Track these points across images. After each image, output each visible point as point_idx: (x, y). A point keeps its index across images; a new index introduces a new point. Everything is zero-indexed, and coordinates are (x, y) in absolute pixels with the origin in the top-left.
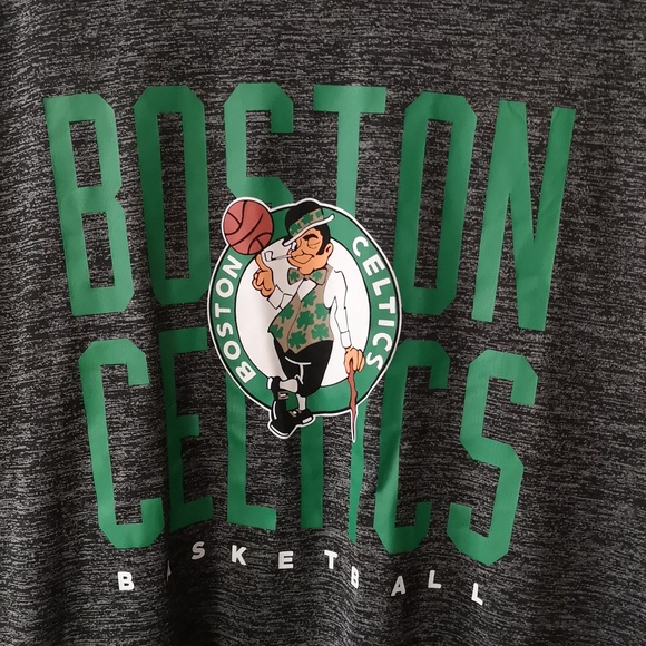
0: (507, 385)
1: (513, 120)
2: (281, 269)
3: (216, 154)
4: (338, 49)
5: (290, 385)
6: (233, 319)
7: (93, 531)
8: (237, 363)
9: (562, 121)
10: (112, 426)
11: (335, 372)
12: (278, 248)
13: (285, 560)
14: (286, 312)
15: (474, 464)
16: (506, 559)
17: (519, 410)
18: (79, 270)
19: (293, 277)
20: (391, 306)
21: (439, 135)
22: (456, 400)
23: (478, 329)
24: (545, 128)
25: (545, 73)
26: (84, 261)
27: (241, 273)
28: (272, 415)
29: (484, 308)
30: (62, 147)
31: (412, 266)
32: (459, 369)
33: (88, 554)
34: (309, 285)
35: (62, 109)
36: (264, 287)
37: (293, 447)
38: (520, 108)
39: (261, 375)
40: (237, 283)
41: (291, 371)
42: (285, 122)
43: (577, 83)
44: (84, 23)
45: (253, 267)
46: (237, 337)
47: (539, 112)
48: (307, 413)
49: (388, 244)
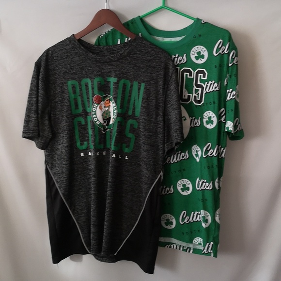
0: (133, 125)
1: (136, 84)
2: (103, 106)
3: (93, 88)
4: (110, 72)
5: (105, 124)
6: (95, 114)
7: (76, 148)
8: (96, 121)
9: (143, 85)
10: (79, 131)
11: (111, 122)
12: (102, 102)
13: (104, 153)
14: (104, 113)
15: (127, 137)
16: (132, 151)
17: (134, 128)
18: (73, 107)
19: (105, 107)
20: (116, 111)
21: (125, 86)
22: (125, 127)
23: (129, 116)
24: (140, 86)
25: (141, 78)
26: (74, 105)
27: (97, 107)
28: (102, 129)
29: (130, 113)
30: (70, 88)
31: (119, 105)
32: (126, 122)
33: (75, 152)
34: (107, 108)
35: (70, 83)
36: (101, 108)
37: (105, 134)
38: (137, 82)
39: (101, 123)
40: (96, 108)
41: (105, 122)
42: (103, 83)
43: (145, 80)
44: (73, 70)
45: (99, 106)
46: (96, 117)
47: (140, 83)
48: (107, 129)
49: (116, 102)
